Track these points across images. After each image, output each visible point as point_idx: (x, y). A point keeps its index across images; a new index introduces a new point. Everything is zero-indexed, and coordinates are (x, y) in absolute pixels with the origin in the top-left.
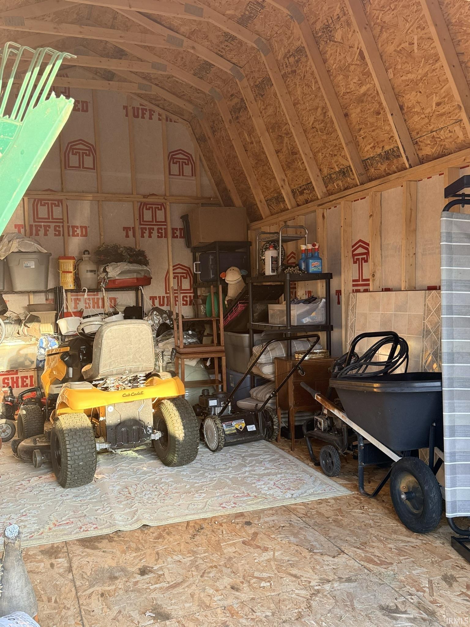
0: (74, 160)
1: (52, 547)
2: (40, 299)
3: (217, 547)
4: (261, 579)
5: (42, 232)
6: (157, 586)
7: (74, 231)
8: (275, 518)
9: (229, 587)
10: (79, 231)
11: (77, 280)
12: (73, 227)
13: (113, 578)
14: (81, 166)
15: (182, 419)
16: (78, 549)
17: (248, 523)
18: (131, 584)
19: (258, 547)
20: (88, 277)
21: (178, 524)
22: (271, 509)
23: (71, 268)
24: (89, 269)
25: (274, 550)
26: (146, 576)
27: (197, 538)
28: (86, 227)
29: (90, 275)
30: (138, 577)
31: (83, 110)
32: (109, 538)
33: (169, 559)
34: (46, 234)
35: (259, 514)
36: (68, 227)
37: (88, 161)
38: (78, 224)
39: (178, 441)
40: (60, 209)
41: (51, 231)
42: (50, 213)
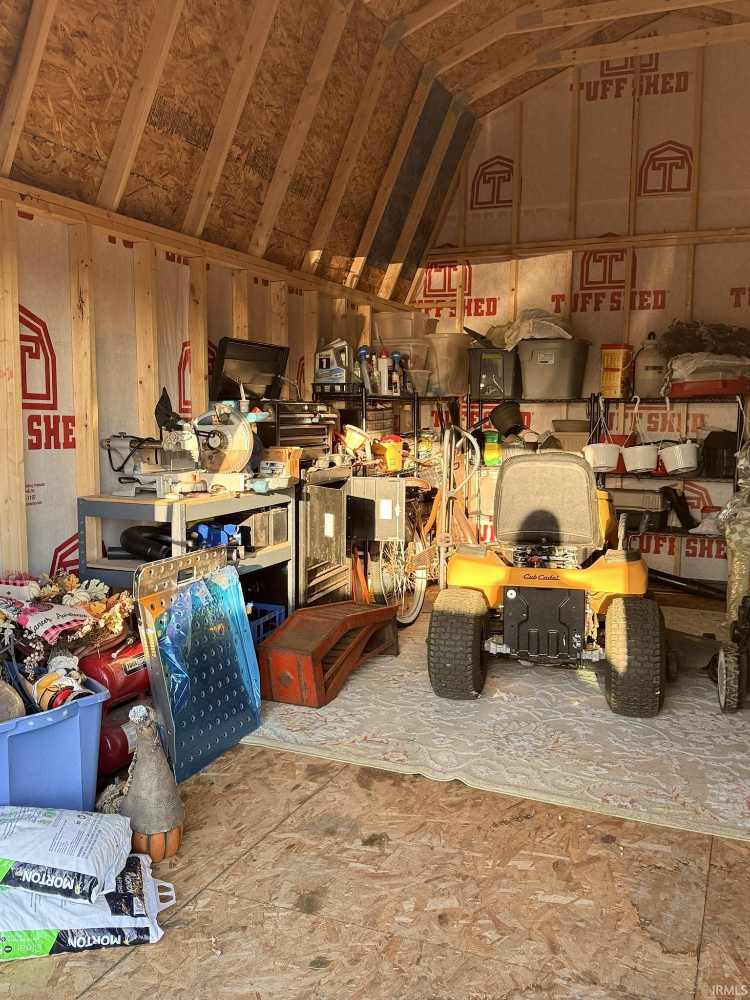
0: (655, 179)
1: (325, 766)
3: (509, 852)
4: (498, 925)
5: (591, 306)
6: (360, 866)
7: (643, 300)
8: (667, 849)
9: (438, 913)
10: (651, 300)
12: (642, 293)
13: (331, 832)
14: (668, 188)
16: (348, 778)
17: (609, 839)
18: (336, 848)
19: (569, 879)
20: (647, 378)
21: (505, 799)
22: (683, 833)
23: (620, 364)
24: (651, 363)
25: (583, 895)
26: (368, 848)
27: (505, 827)
28: (663, 293)
29: (651, 375)
30: (358, 842)
31: (679, 89)
32: (396, 779)
33: (424, 840)
34: (597, 309)
35: (644, 831)
36: (633, 294)
37: (679, 177)
38: (650, 288)
40: (623, 264)
41: (606, 302)
42: (608, 272)
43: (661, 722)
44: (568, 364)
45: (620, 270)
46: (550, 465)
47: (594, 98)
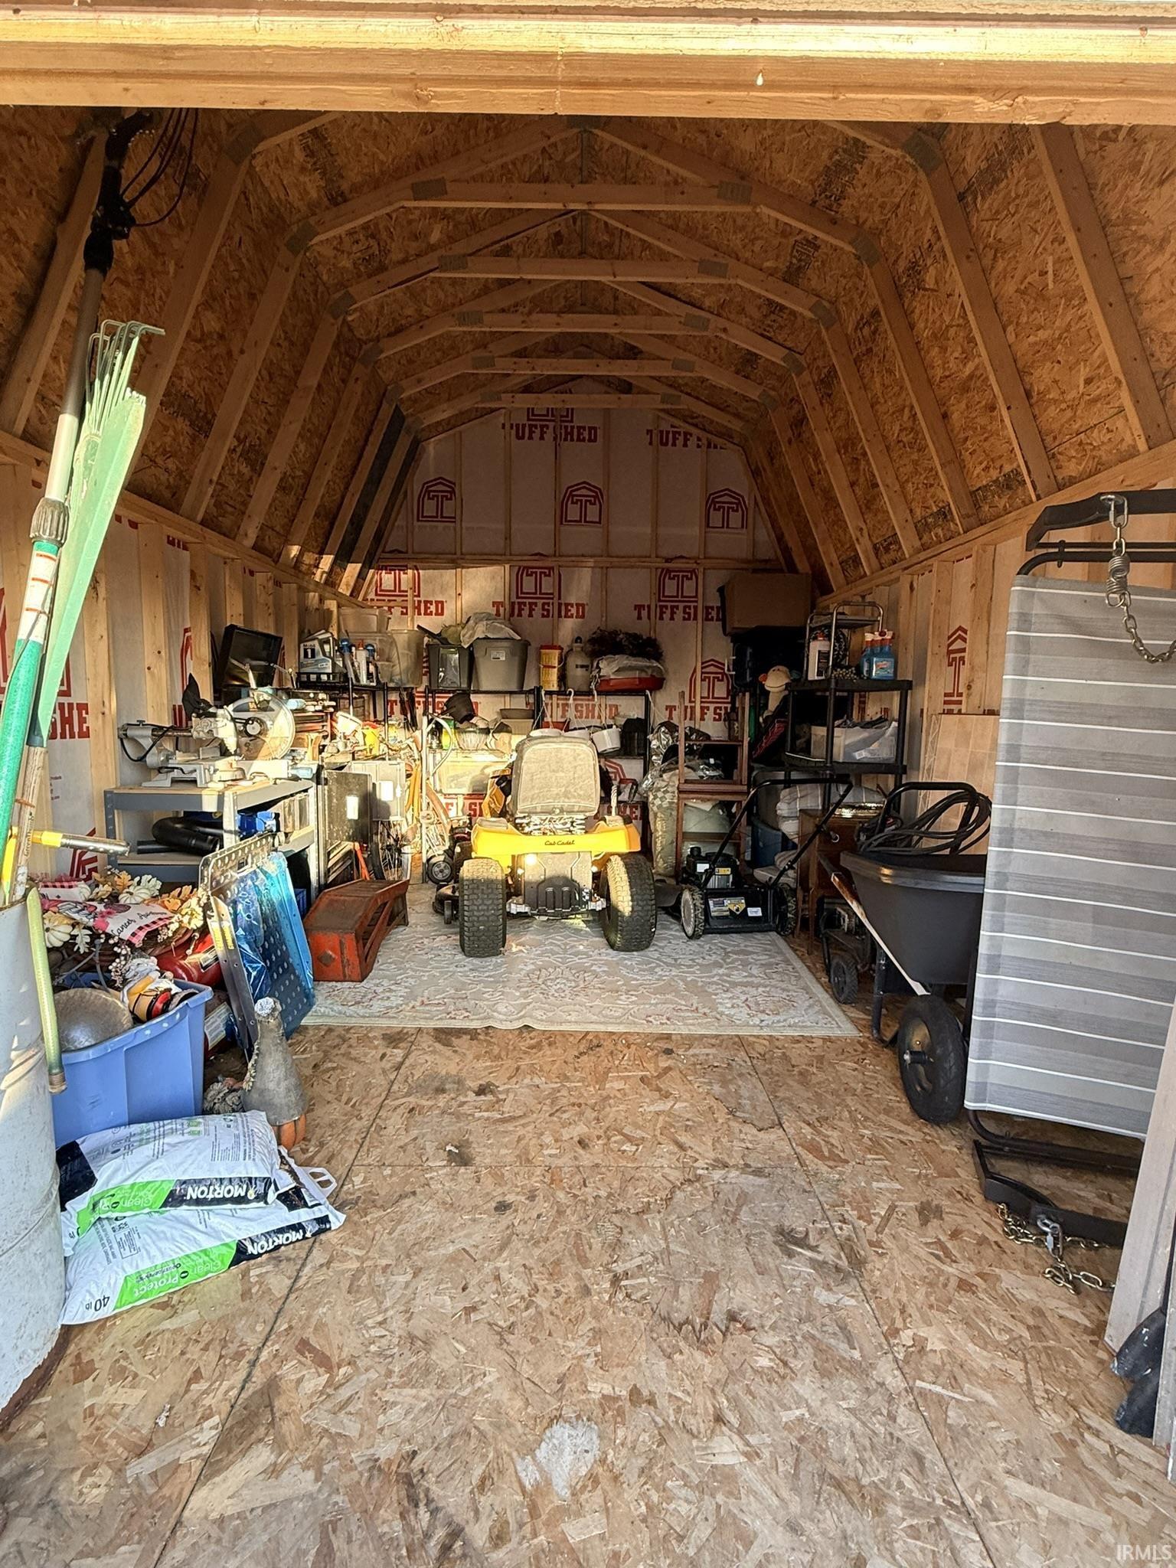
0: (573, 512)
1: (399, 1033)
2: (519, 703)
3: (602, 1079)
4: (629, 1139)
5: (526, 612)
6: (486, 1114)
7: (567, 611)
8: (713, 1051)
9: (576, 1139)
10: (573, 611)
11: (562, 678)
12: (567, 605)
13: (440, 1090)
14: (583, 520)
15: (631, 887)
16: (426, 1042)
17: (668, 1052)
18: (454, 1104)
19: (659, 1090)
20: (577, 674)
21: (571, 1034)
22: (717, 1036)
23: (556, 663)
24: (579, 663)
25: (676, 1100)
26: (483, 1097)
27: (585, 1058)
28: (583, 605)
29: (580, 672)
30: (471, 1096)
31: (590, 440)
32: (473, 1034)
33: (527, 1081)
34: (530, 615)
35: (690, 1041)
36: (560, 605)
37: (592, 512)
38: (573, 600)
39: (623, 916)
40: (550, 579)
41: (538, 611)
42: (538, 585)
43: (651, 952)
44: (516, 660)
45: (548, 584)
46: (564, 745)
47: (523, 438)
